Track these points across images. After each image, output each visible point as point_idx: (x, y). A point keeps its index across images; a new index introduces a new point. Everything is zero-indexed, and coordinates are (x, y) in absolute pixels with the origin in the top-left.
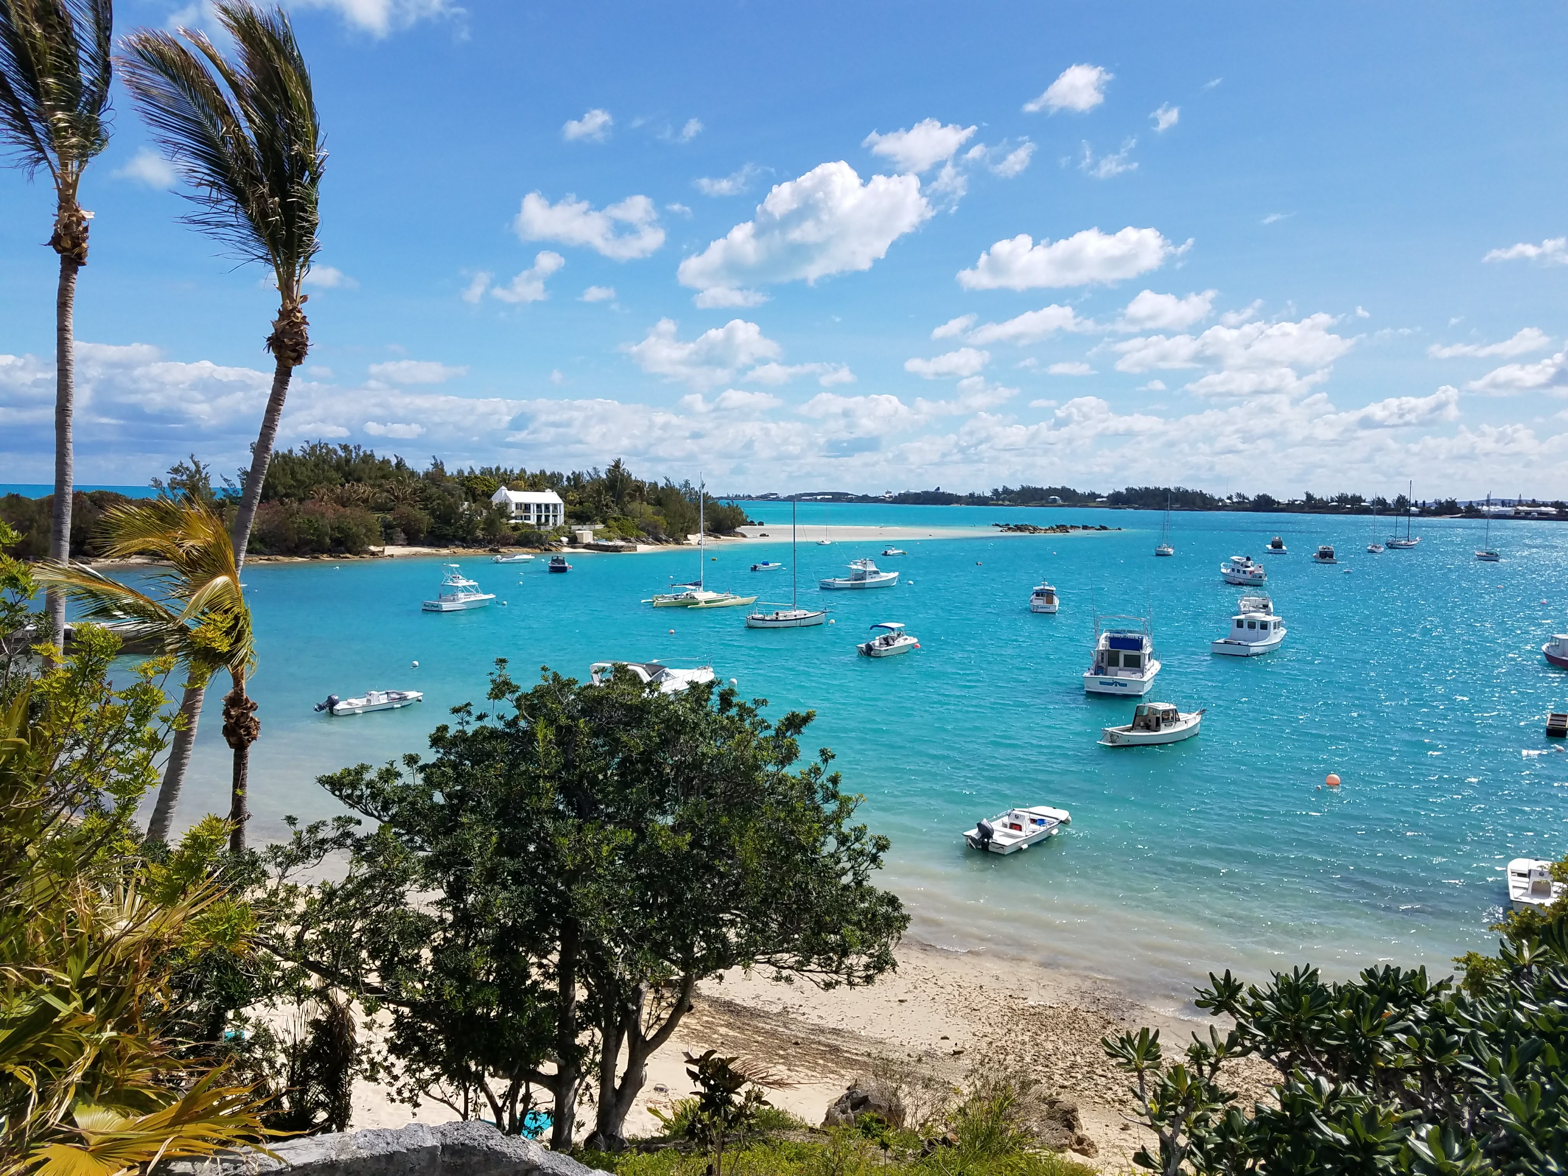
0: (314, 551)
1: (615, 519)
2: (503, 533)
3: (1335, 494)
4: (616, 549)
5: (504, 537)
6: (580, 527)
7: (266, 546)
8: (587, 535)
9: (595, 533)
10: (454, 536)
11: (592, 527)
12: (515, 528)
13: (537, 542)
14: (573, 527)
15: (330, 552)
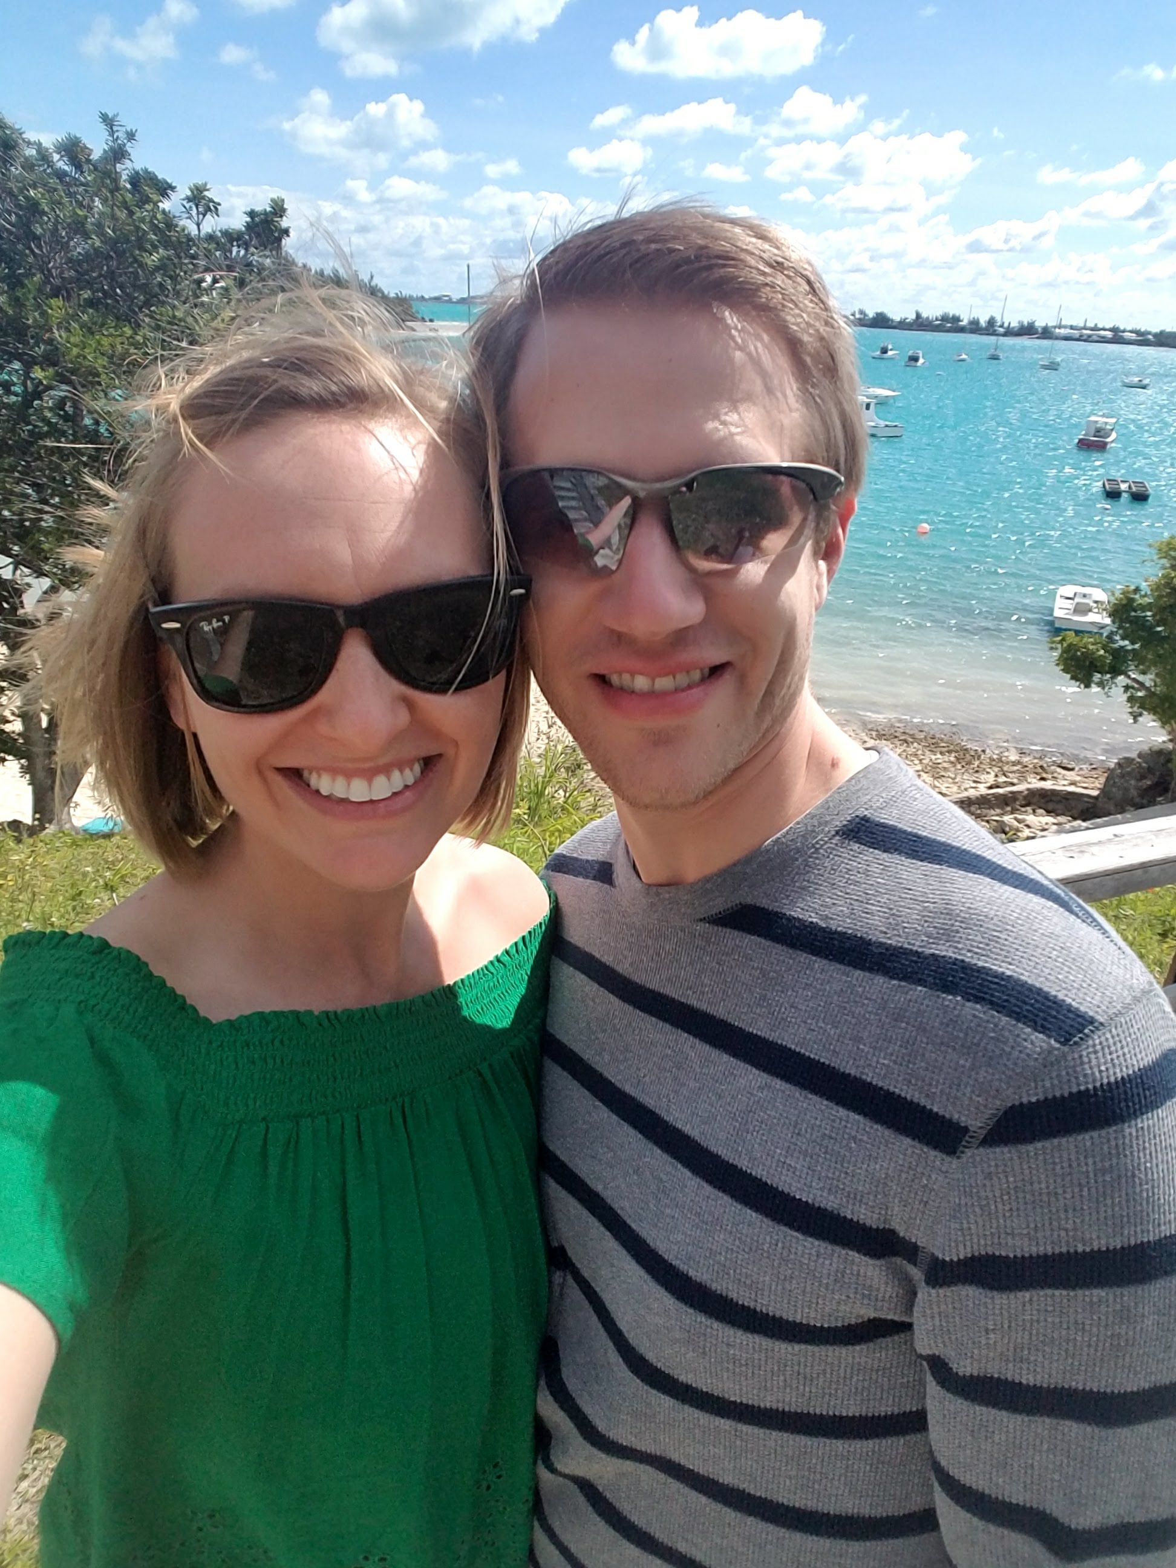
3: (939, 313)
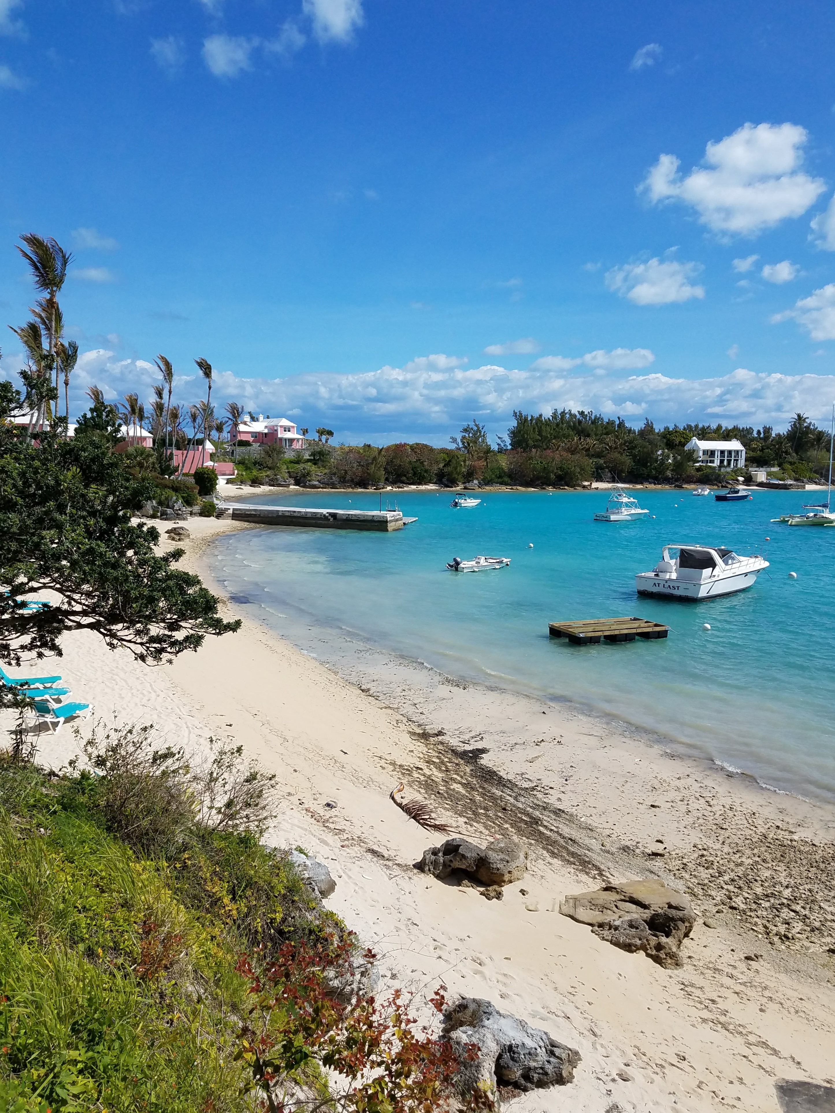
0: (543, 484)
1: (791, 463)
2: (688, 473)
4: (785, 487)
5: (688, 476)
6: (757, 469)
7: (511, 480)
8: (761, 476)
9: (769, 474)
10: (648, 475)
11: (768, 469)
12: (699, 469)
13: (716, 480)
14: (750, 469)
15: (554, 485)
